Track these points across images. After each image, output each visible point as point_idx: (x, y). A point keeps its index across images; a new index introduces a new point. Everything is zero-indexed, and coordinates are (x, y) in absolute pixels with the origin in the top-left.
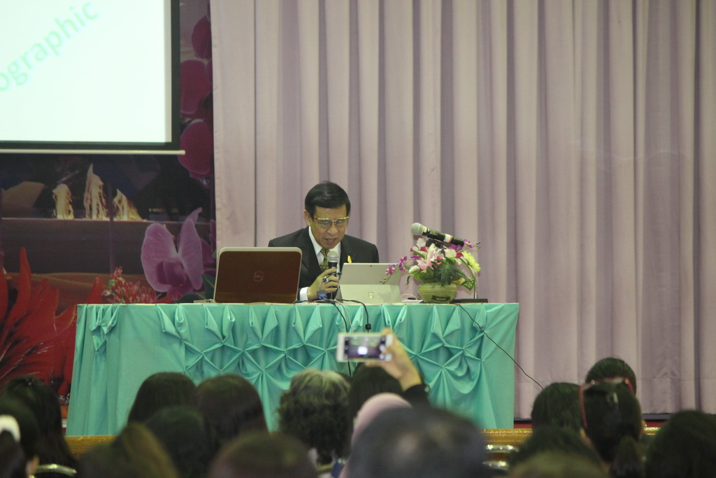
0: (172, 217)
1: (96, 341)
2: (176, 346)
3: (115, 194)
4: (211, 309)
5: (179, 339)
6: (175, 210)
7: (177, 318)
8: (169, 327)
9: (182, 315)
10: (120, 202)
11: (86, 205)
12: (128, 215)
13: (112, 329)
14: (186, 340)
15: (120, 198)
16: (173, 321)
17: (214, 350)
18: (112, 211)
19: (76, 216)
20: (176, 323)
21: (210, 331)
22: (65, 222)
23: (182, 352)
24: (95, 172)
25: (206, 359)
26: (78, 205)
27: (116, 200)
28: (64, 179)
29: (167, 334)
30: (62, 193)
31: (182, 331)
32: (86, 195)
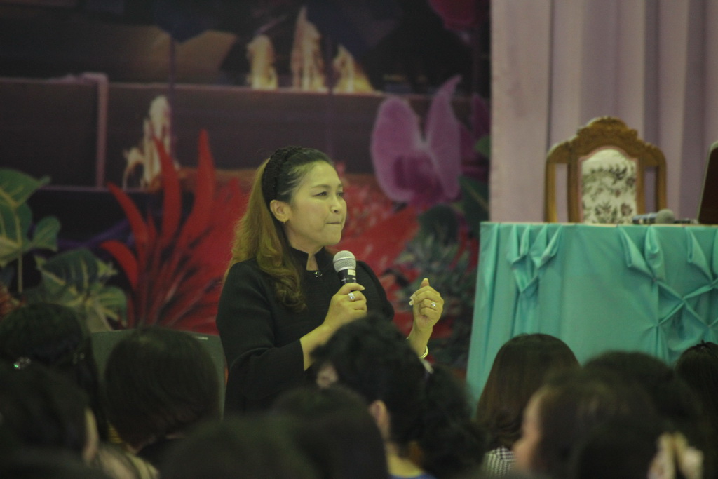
0: (417, 88)
1: (522, 279)
2: (645, 288)
3: (335, 53)
4: (697, 233)
5: (651, 278)
6: (422, 78)
7: (648, 246)
8: (637, 260)
9: (656, 243)
10: (343, 64)
11: (295, 67)
12: (354, 84)
13: (549, 261)
14: (661, 280)
15: (344, 59)
16: (642, 250)
17: (700, 296)
18: (332, 77)
19: (281, 83)
20: (647, 253)
21: (694, 267)
22: (264, 95)
23: (654, 297)
24: (311, 18)
25: (689, 308)
26: (283, 69)
27: (337, 62)
28: (264, 28)
29: (634, 270)
30: (260, 48)
31: (657, 266)
32: (295, 54)
